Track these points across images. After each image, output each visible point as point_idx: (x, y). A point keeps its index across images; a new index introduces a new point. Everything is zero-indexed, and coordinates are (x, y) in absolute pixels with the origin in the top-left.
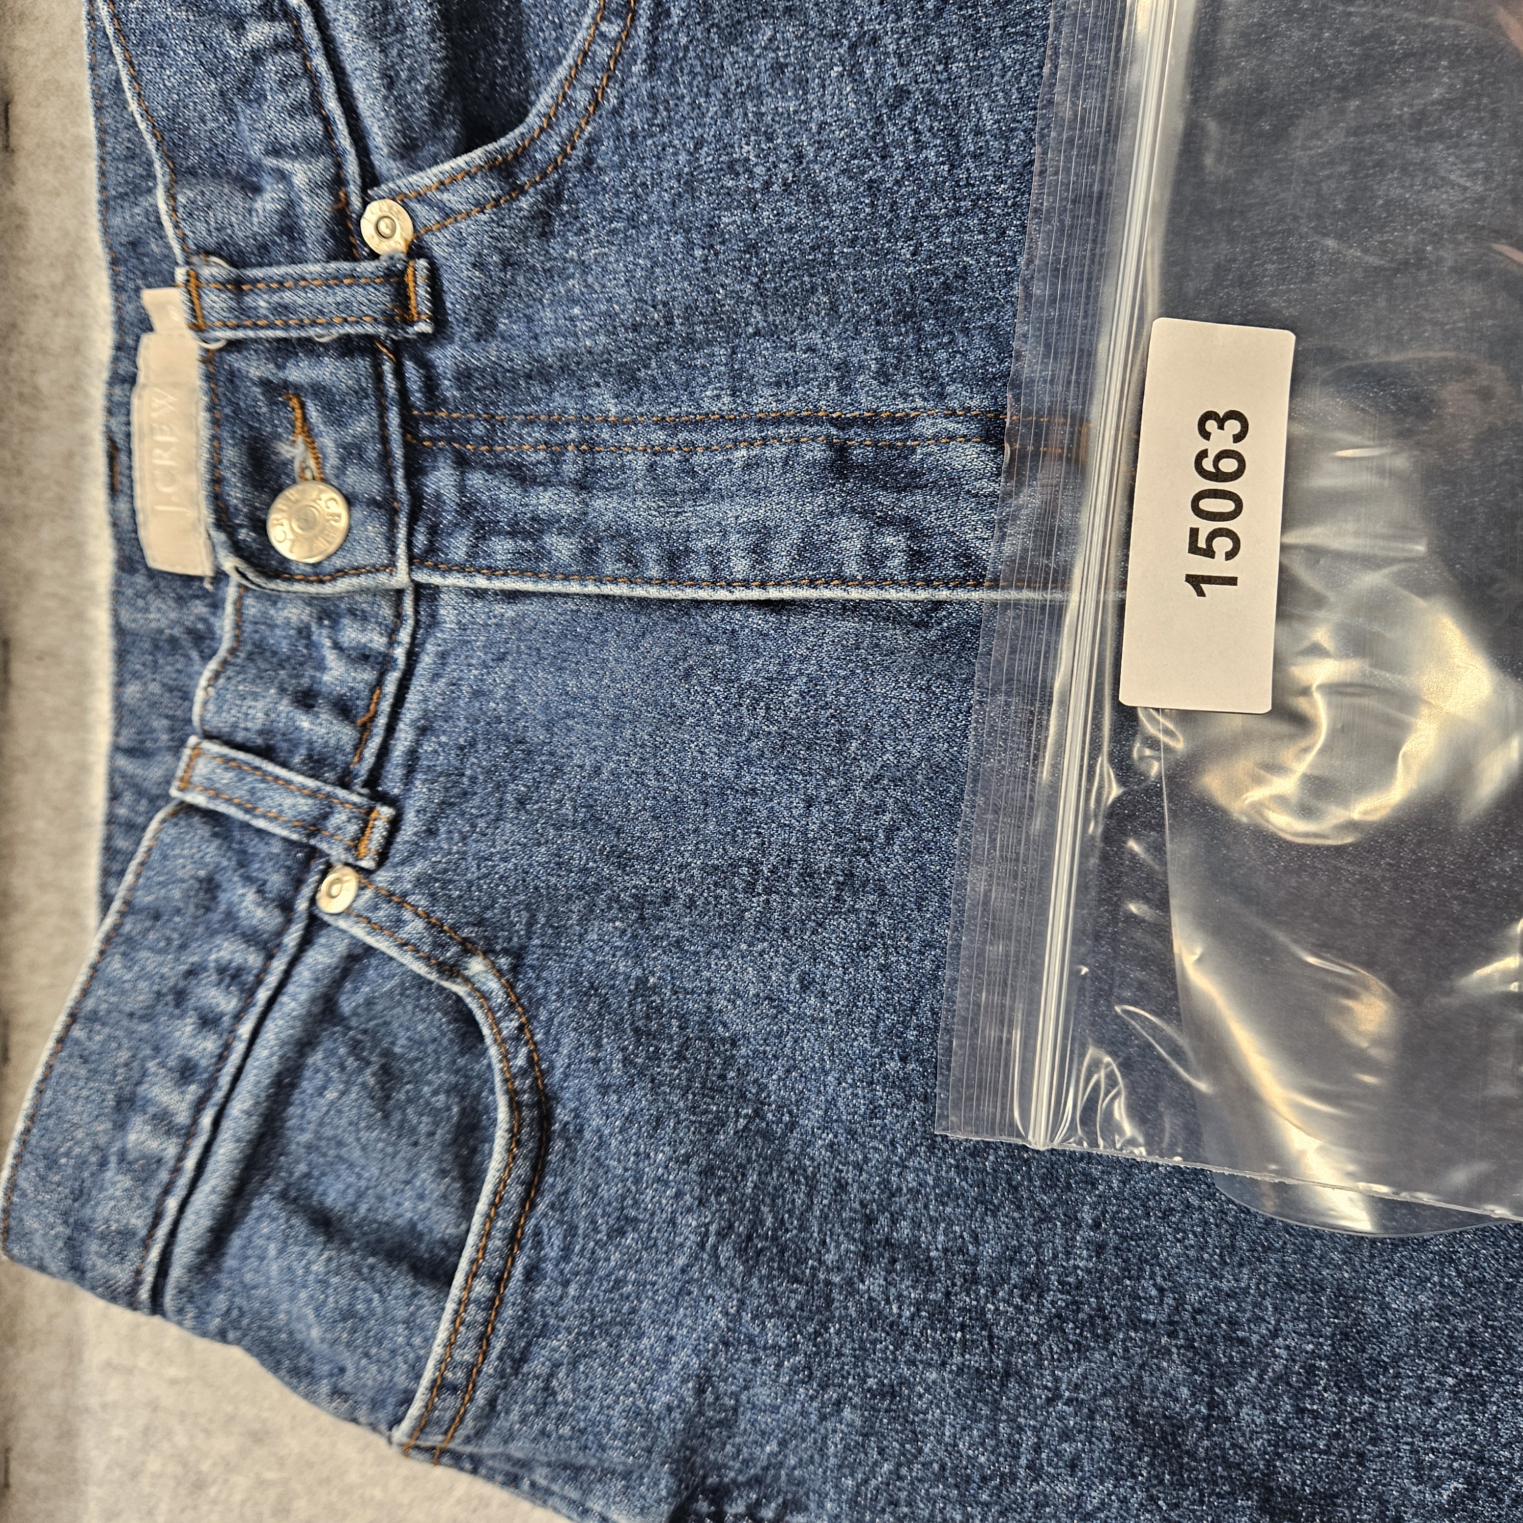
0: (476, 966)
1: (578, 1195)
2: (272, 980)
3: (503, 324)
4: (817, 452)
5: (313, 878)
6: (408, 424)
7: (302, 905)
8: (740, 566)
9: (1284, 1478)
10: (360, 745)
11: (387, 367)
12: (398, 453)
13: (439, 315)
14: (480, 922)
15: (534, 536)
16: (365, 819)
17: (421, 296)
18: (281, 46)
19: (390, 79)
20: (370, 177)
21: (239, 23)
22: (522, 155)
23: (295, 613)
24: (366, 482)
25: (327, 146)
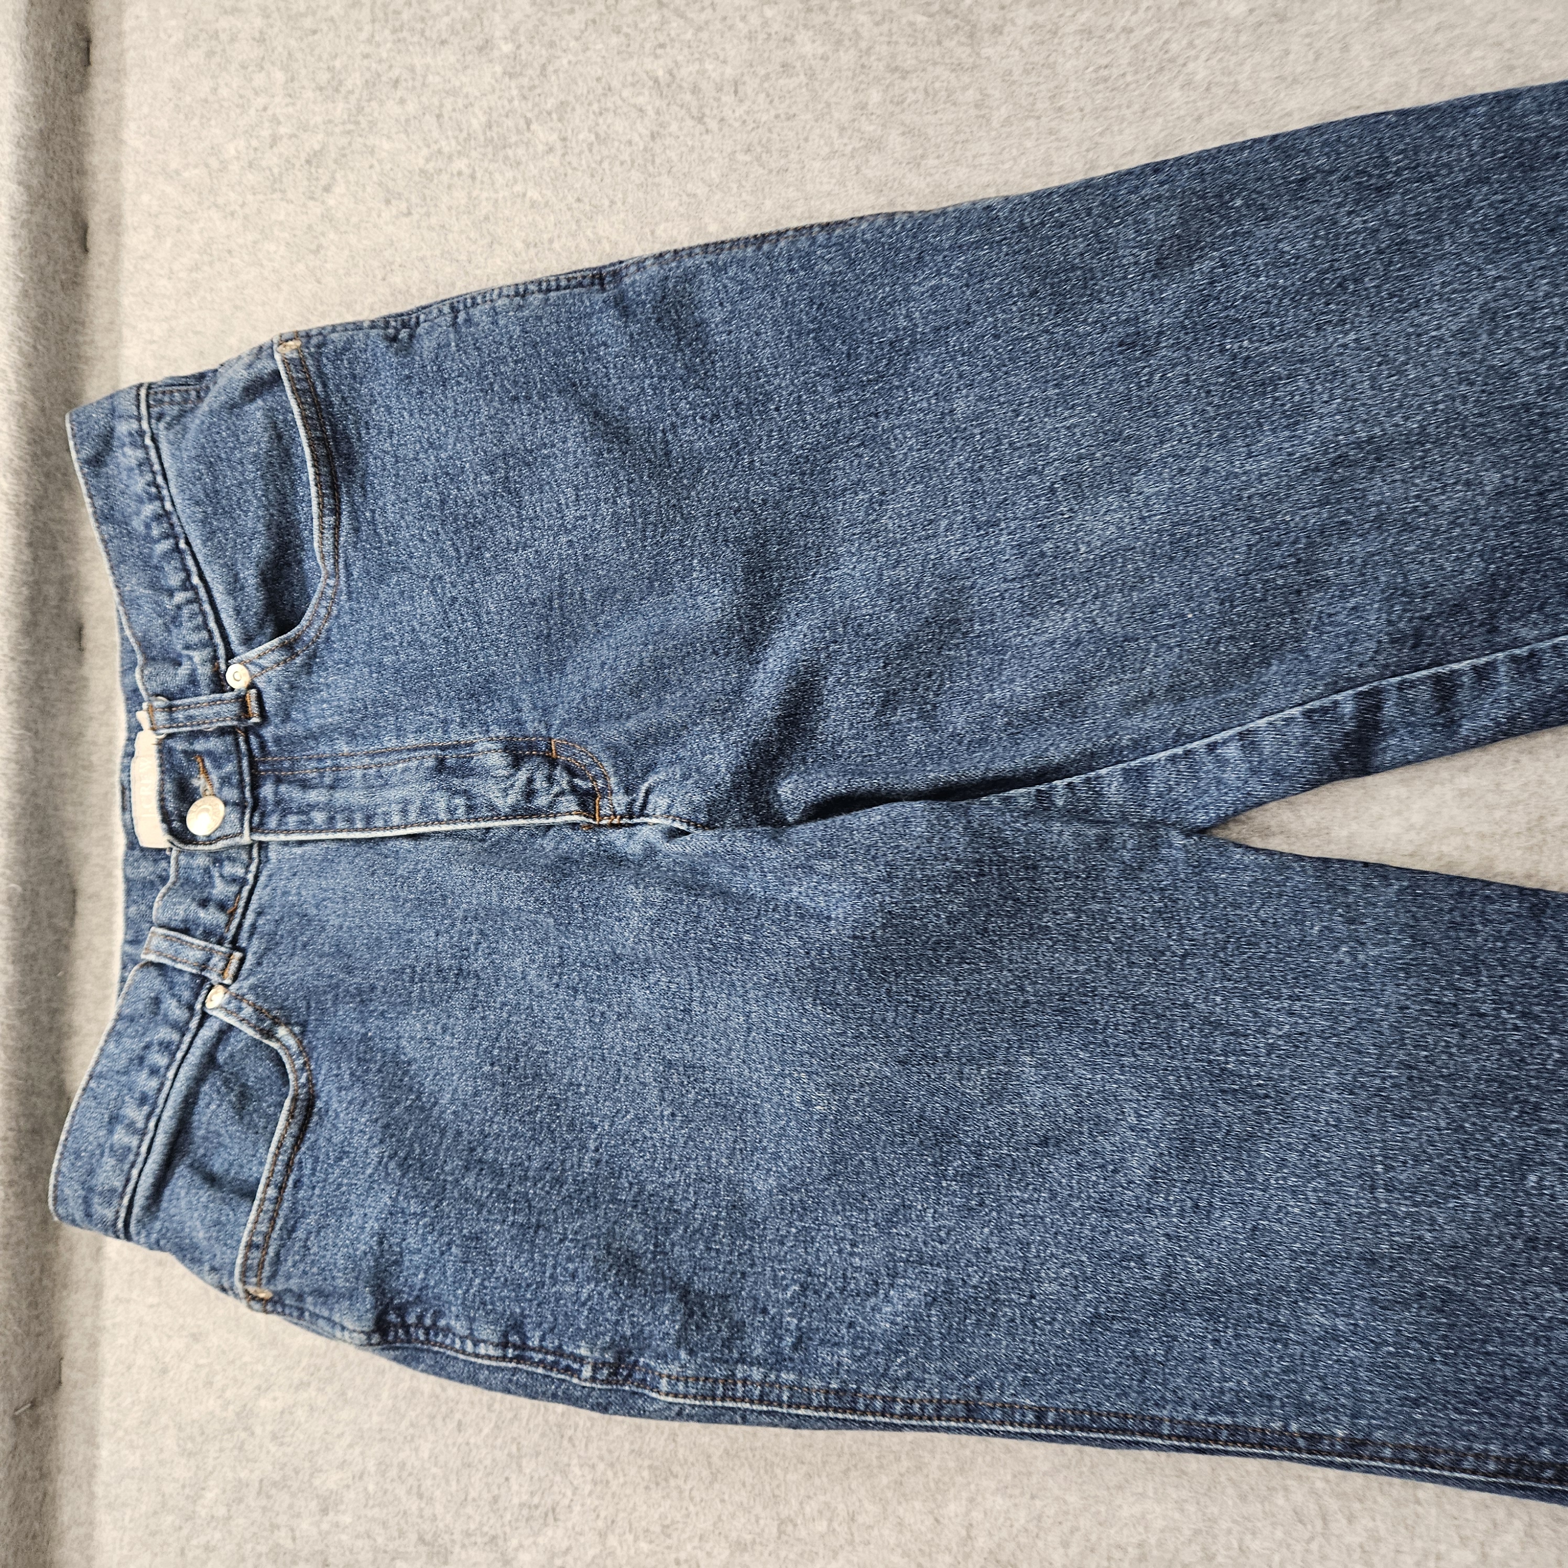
0: (282, 1032)
1: (322, 1142)
2: (184, 1047)
3: (294, 715)
4: (430, 763)
5: (204, 992)
6: (254, 764)
7: (198, 1006)
8: (396, 819)
9: (697, 1286)
10: (228, 924)
11: (241, 739)
12: (247, 779)
13: (263, 713)
14: (282, 1008)
15: (306, 813)
16: (228, 959)
17: (253, 706)
18: (189, 602)
19: (238, 611)
20: (230, 655)
21: (171, 593)
22: (297, 639)
23: (202, 861)
24: (232, 794)
25: (209, 643)
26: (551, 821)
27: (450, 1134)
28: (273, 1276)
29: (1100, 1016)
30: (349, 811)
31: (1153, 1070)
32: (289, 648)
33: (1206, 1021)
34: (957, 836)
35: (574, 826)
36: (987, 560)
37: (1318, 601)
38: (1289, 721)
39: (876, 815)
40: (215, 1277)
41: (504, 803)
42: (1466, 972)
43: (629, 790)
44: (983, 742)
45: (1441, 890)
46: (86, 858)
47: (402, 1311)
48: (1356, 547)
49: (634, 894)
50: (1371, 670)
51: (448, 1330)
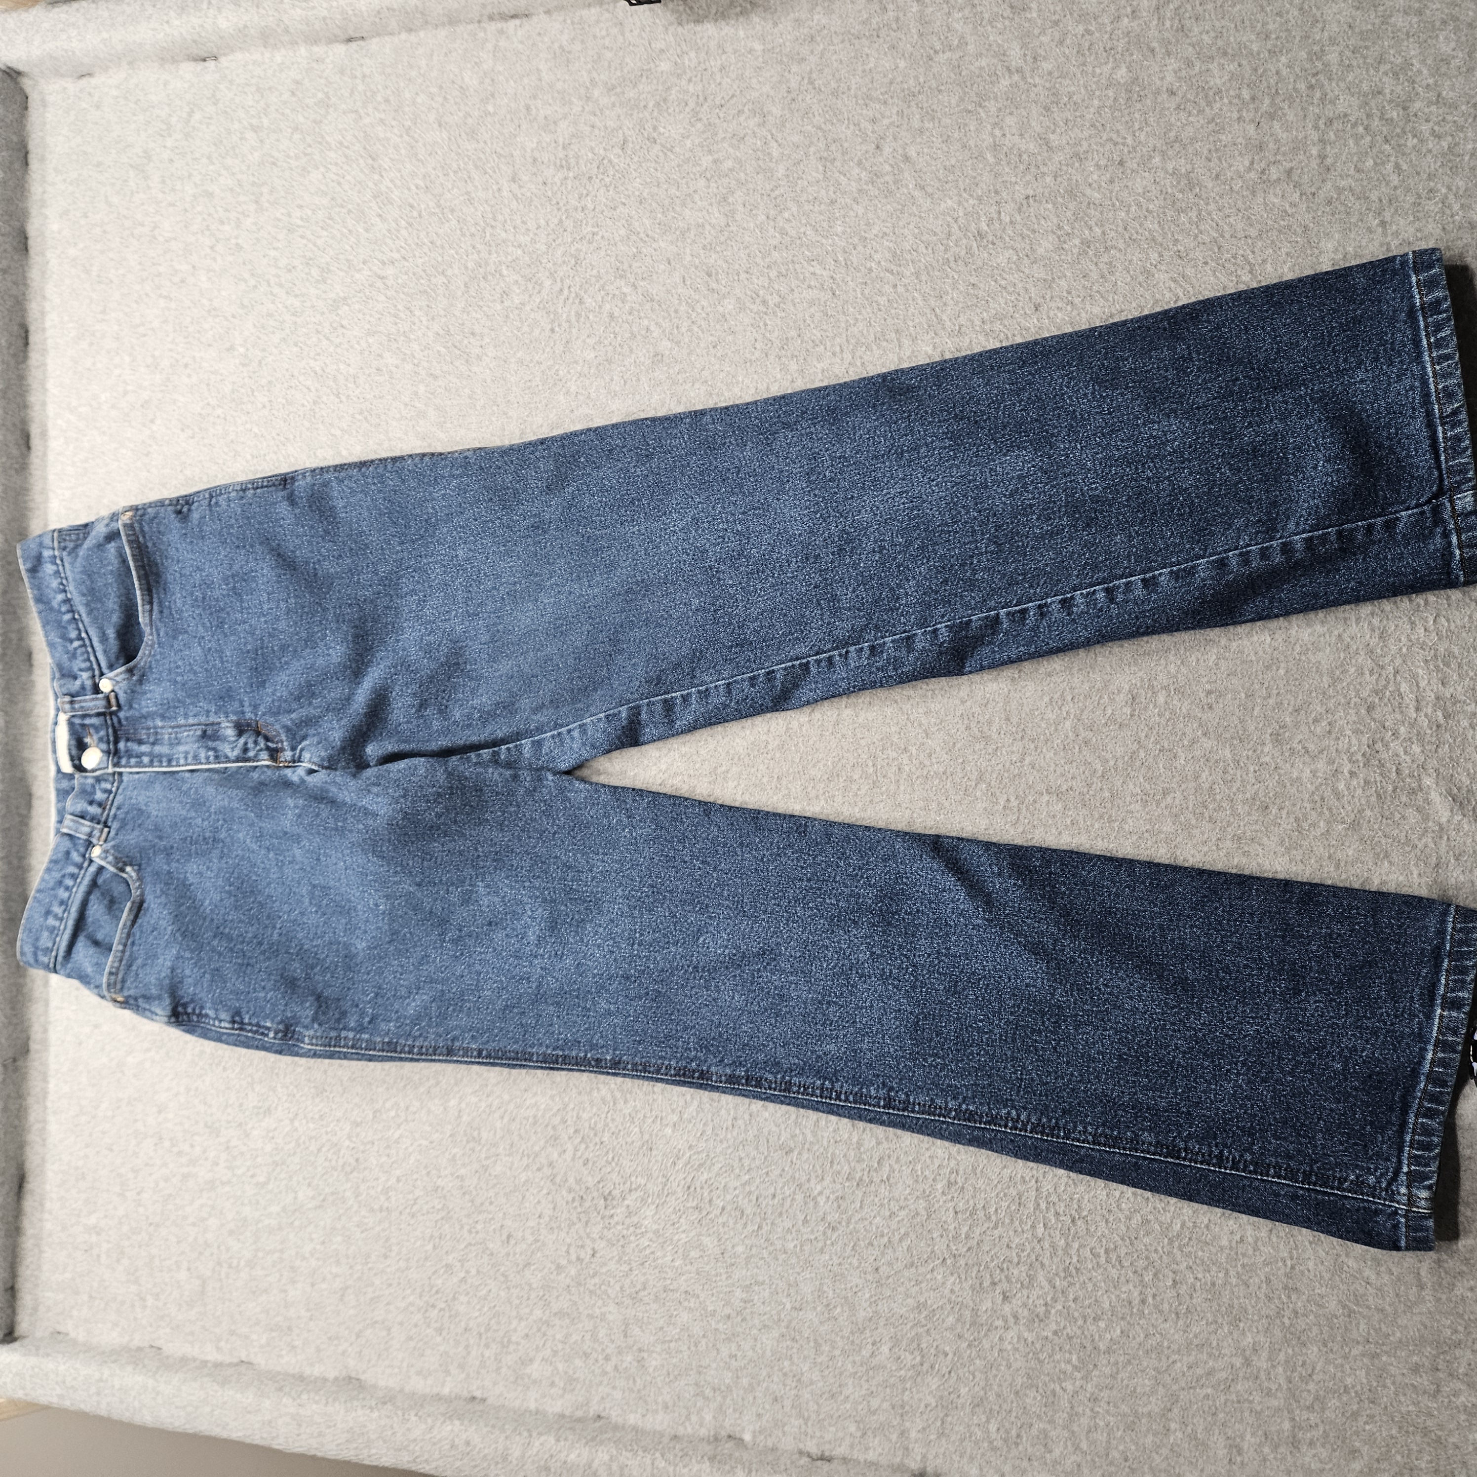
0: (128, 869)
1: (145, 923)
2: (81, 875)
3: (134, 706)
4: (199, 732)
5: (90, 848)
6: (115, 731)
7: (88, 856)
8: (182, 762)
10: (102, 814)
11: (108, 718)
12: (112, 739)
13: (119, 705)
14: (127, 857)
15: (140, 757)
16: (102, 831)
17: (113, 701)
18: (81, 646)
19: (105, 651)
20: (102, 674)
21: (71, 641)
22: (135, 667)
23: (90, 781)
24: (104, 746)
25: (91, 668)
26: (255, 764)
27: (208, 920)
28: (122, 989)
29: (515, 863)
30: (160, 756)
31: (538, 889)
32: (130, 671)
33: (565, 865)
34: (441, 776)
35: (268, 767)
36: (473, 633)
37: (620, 659)
38: (599, 720)
39: (402, 764)
40: (96, 991)
41: (233, 755)
42: (679, 841)
43: (293, 749)
44: (470, 725)
45: (666, 802)
46: (35, 777)
47: (185, 1006)
48: (637, 633)
49: (290, 802)
50: (636, 696)
51: (207, 1016)
